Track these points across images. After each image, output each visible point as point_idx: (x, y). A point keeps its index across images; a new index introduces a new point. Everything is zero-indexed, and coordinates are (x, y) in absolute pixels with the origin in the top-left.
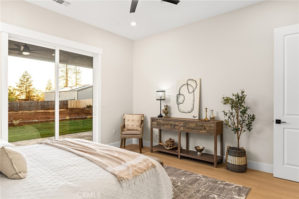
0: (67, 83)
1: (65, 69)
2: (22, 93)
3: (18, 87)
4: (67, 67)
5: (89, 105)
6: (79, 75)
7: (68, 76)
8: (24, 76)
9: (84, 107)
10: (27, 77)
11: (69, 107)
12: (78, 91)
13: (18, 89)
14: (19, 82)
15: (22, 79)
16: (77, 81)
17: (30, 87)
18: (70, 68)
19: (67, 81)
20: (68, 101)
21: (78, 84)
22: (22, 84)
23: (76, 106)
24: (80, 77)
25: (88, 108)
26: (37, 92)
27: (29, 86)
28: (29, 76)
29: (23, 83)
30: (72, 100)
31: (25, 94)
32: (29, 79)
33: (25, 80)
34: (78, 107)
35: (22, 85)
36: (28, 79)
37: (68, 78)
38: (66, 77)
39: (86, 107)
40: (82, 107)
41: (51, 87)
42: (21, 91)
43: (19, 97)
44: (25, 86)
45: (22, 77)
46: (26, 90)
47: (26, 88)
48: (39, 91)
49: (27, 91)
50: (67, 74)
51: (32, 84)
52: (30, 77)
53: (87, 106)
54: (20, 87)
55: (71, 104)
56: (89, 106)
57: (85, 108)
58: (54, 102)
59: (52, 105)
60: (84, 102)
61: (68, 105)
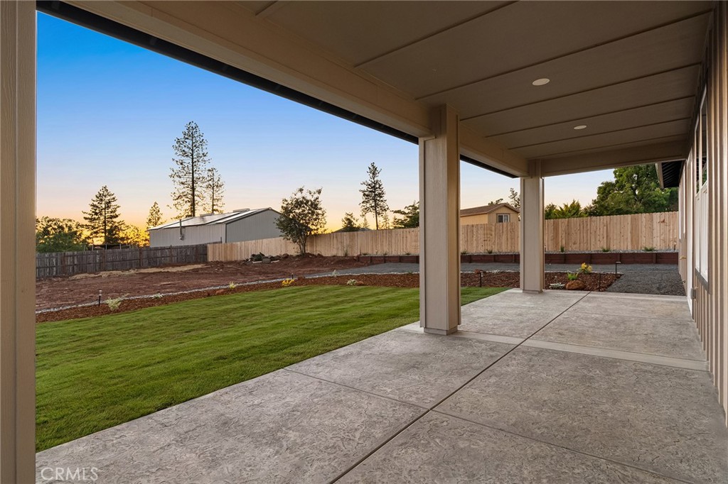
0: (194, 208)
1: (188, 179)
2: (96, 233)
3: (87, 221)
4: (195, 175)
5: (258, 253)
6: (219, 192)
7: (196, 193)
8: (100, 197)
9: (244, 258)
10: (108, 198)
11: (210, 259)
12: (227, 224)
13: (88, 224)
14: (89, 210)
15: (96, 203)
16: (215, 203)
17: (114, 220)
18: (201, 176)
19: (193, 205)
20: (206, 247)
21: (217, 210)
22: (96, 214)
23: (226, 257)
24: (220, 195)
25: (256, 260)
26: (128, 231)
27: (112, 217)
28: (112, 197)
29: (97, 211)
30: (216, 243)
31: (103, 235)
32: (113, 204)
33: (104, 205)
34: (229, 259)
35: (96, 217)
36: (110, 202)
37: (196, 197)
38: (190, 196)
39: (251, 259)
40: (239, 259)
41: (159, 219)
42: (95, 228)
43: (90, 241)
44: (102, 218)
45: (95, 199)
46: (105, 225)
47: (104, 222)
48: (132, 228)
49: (108, 228)
50: (193, 189)
51: (117, 213)
52: (114, 198)
53: (253, 255)
54: (92, 220)
55: (214, 253)
56: (258, 256)
57: (247, 260)
58: (176, 248)
59: (171, 256)
60: (243, 248)
61: (206, 254)
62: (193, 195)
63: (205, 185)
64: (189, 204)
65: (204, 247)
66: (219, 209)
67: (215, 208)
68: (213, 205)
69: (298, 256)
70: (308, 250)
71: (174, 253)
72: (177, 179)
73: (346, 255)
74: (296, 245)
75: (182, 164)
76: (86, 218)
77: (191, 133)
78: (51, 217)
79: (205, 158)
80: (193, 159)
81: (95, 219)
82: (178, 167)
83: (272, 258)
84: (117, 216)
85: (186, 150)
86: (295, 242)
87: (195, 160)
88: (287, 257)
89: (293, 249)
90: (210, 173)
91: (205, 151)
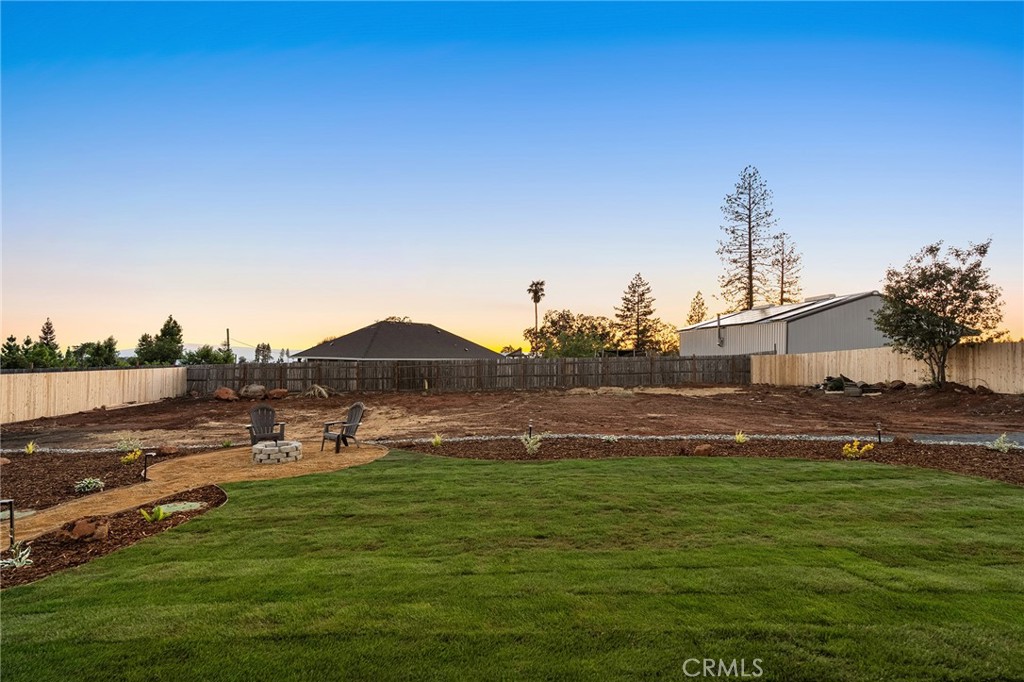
0: (751, 297)
1: (743, 254)
2: (629, 334)
3: (620, 319)
4: (753, 248)
5: (836, 376)
6: (793, 270)
7: (754, 274)
8: (633, 288)
9: (814, 383)
10: (641, 290)
11: (755, 379)
12: (790, 320)
13: (620, 322)
14: (621, 304)
15: (628, 296)
16: (786, 289)
17: (648, 317)
18: (762, 247)
19: (750, 293)
20: (749, 359)
21: (788, 299)
22: (629, 310)
23: (782, 378)
24: (795, 275)
25: (831, 389)
26: (665, 331)
27: (645, 314)
28: (646, 287)
29: (630, 306)
30: (767, 353)
31: (636, 336)
32: (646, 296)
33: (637, 300)
34: (788, 381)
35: (629, 313)
36: (643, 294)
37: (754, 282)
38: (746, 280)
39: (825, 385)
40: (806, 383)
41: (703, 314)
42: (627, 328)
43: (622, 344)
44: (635, 315)
45: (627, 290)
46: (638, 324)
47: (637, 320)
48: (670, 328)
49: (641, 328)
50: (750, 269)
51: (652, 308)
52: (648, 289)
53: (829, 379)
54: (624, 317)
55: (762, 371)
56: (838, 380)
57: (818, 387)
58: (703, 359)
59: (694, 371)
60: (813, 364)
61: (749, 372)
62: (750, 278)
63: (769, 261)
64: (744, 292)
65: (746, 360)
66: (792, 297)
67: (785, 296)
68: (783, 292)
69: (926, 387)
70: (953, 375)
71: (699, 367)
72: (726, 255)
74: (923, 365)
75: (733, 232)
76: (617, 316)
77: (747, 184)
78: (586, 315)
79: (770, 219)
80: (750, 223)
81: (627, 317)
82: (728, 238)
83: (866, 388)
84: (651, 313)
85: (741, 210)
86: (919, 357)
87: (753, 224)
88: (900, 387)
89: (915, 371)
90: (778, 242)
91: (768, 209)
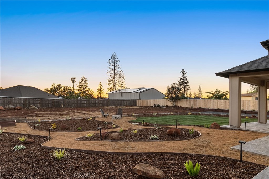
0: (115, 85)
1: (113, 74)
3: (79, 88)
4: (115, 73)
6: (124, 79)
8: (82, 80)
10: (85, 80)
11: (138, 105)
12: (140, 93)
14: (79, 84)
15: (81, 82)
17: (86, 88)
18: (117, 73)
20: (136, 101)
21: (122, 86)
22: (81, 85)
24: (124, 81)
27: (86, 87)
29: (82, 85)
30: (139, 99)
32: (86, 82)
33: (83, 82)
34: (143, 105)
37: (115, 81)
38: (113, 81)
41: (101, 88)
44: (83, 87)
45: (81, 80)
46: (84, 90)
50: (115, 78)
51: (87, 85)
52: (86, 80)
54: (80, 88)
61: (136, 103)
64: (113, 84)
66: (123, 86)
67: (122, 85)
68: (121, 84)
69: (172, 106)
72: (110, 74)
73: (192, 107)
75: (111, 69)
76: (78, 87)
77: (114, 57)
78: (65, 86)
79: (118, 67)
80: (114, 67)
81: (81, 87)
82: (109, 70)
83: (164, 106)
84: (87, 87)
85: (112, 63)
87: (115, 67)
88: (168, 106)
90: (120, 72)
91: (119, 64)
